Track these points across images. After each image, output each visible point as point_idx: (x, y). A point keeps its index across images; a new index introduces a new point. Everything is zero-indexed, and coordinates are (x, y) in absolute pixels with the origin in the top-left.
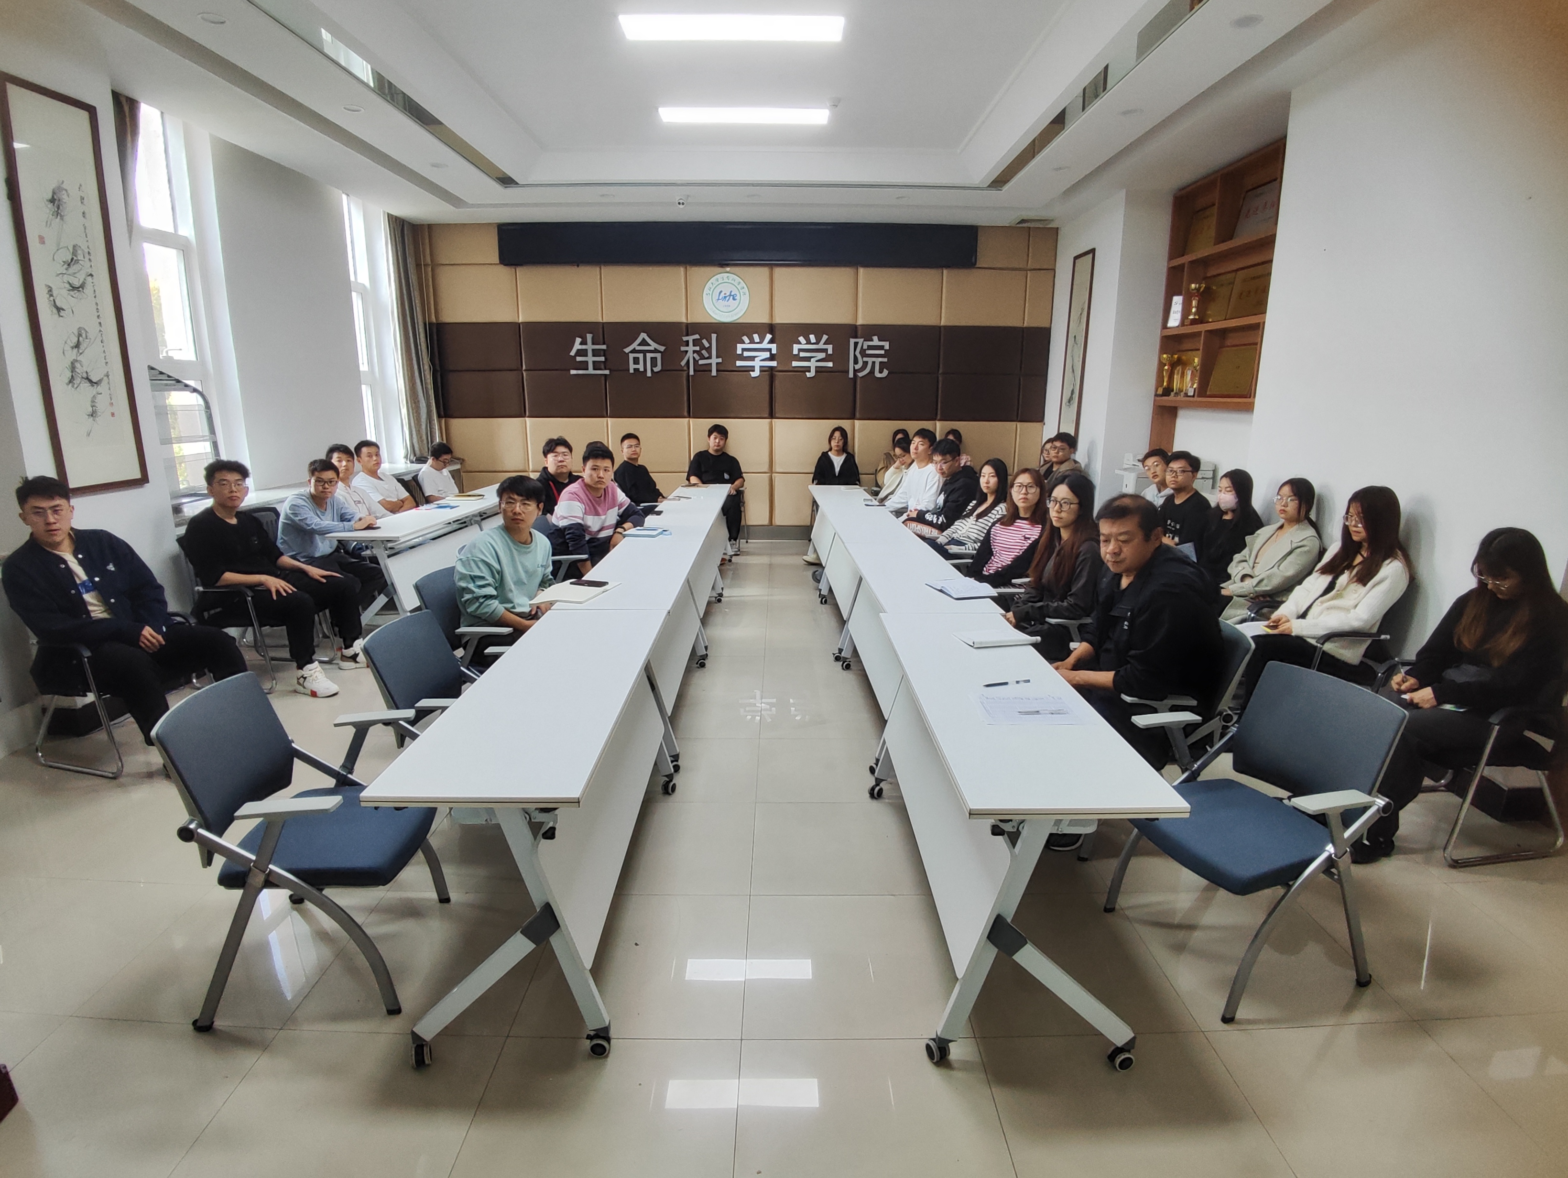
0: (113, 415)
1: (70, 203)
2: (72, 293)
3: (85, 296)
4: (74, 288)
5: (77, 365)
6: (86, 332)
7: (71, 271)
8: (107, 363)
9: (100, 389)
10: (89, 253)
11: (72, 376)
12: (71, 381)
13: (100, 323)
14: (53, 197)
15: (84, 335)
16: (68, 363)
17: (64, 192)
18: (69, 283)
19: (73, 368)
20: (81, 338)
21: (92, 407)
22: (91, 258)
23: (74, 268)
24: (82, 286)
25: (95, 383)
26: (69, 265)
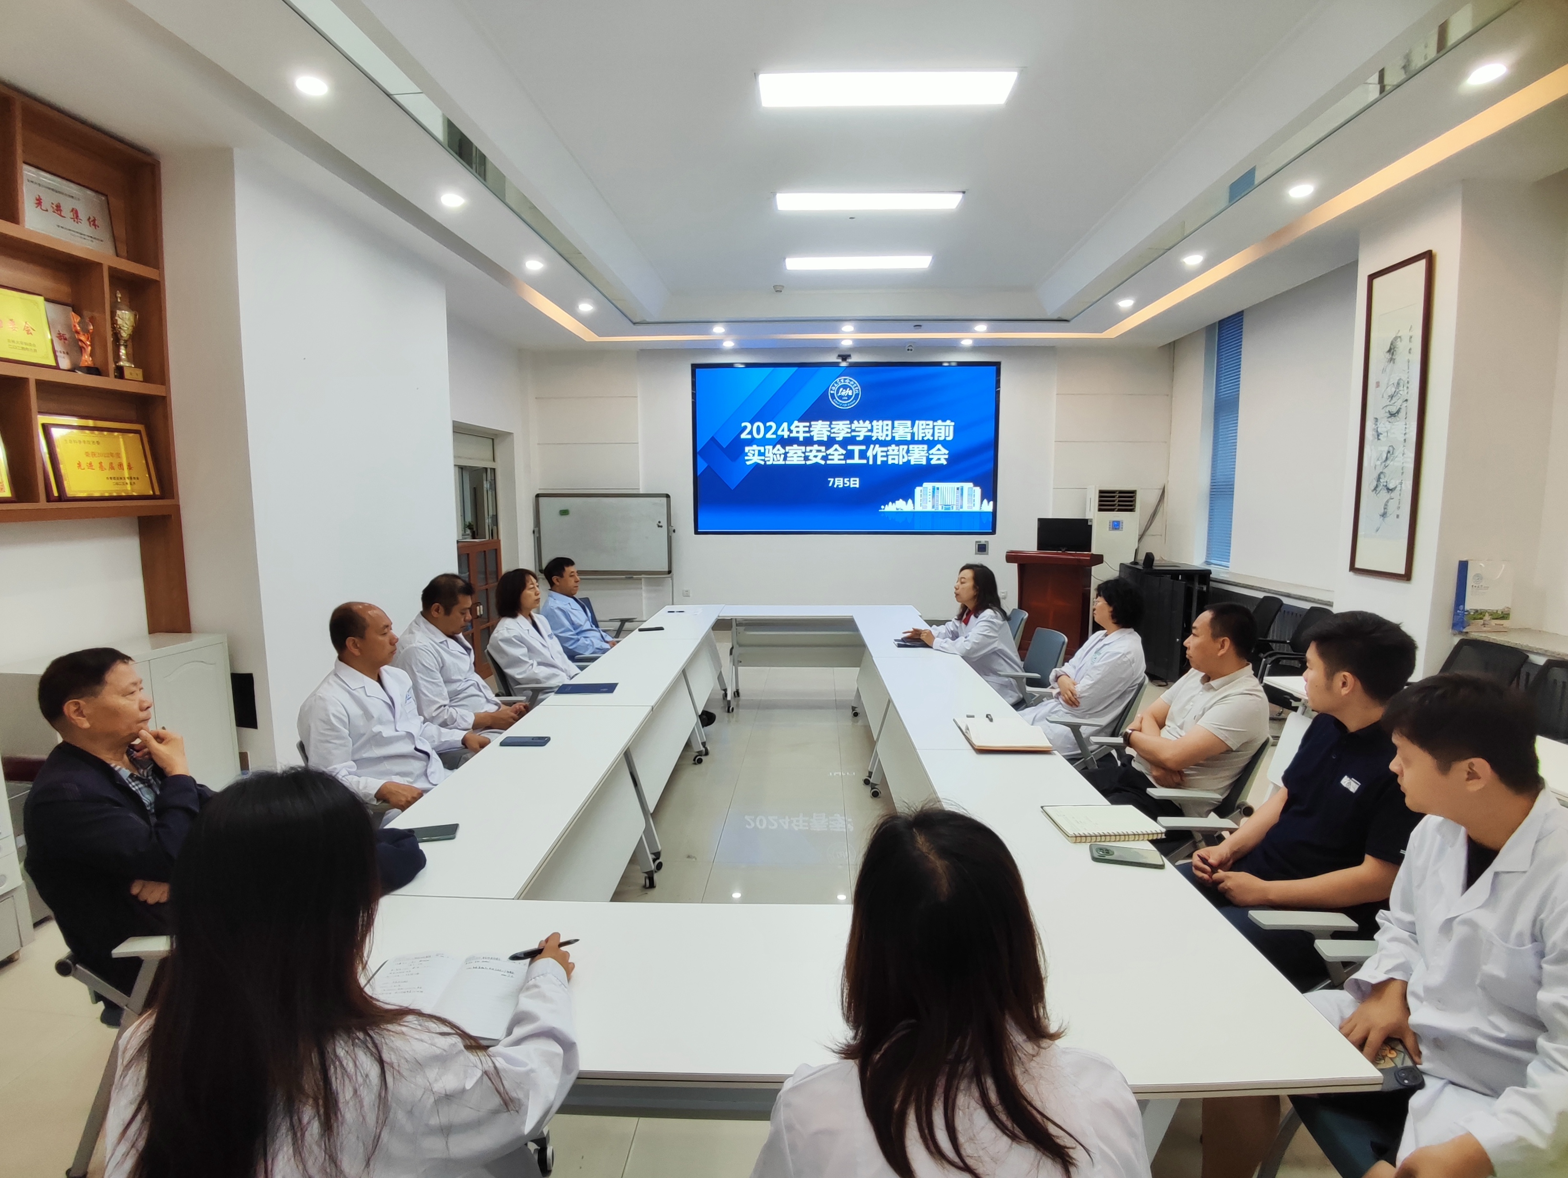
0: (1398, 516)
1: (1401, 346)
2: (1390, 419)
3: (1398, 419)
4: (1392, 415)
5: (1382, 476)
6: (1394, 449)
7: (1393, 402)
8: (1403, 473)
9: (1393, 495)
10: (1408, 382)
11: (1377, 485)
12: (1375, 489)
13: (1405, 440)
14: (1390, 347)
15: (1391, 452)
16: (1376, 475)
17: (1399, 339)
18: (1389, 411)
19: (1379, 478)
20: (1389, 455)
21: (1385, 509)
22: (1409, 385)
23: (1394, 399)
24: (1398, 412)
25: (1391, 490)
26: (1392, 397)
